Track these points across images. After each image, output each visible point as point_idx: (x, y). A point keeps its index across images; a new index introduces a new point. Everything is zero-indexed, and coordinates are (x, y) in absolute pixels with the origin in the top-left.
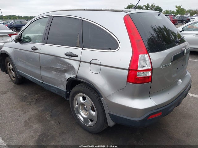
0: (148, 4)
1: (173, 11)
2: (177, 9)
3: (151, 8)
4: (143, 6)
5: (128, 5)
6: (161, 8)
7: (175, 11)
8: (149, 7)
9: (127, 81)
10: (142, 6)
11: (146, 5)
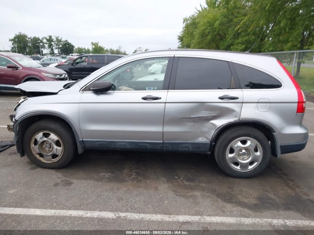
0: (50, 37)
1: (88, 50)
2: (94, 47)
3: (56, 43)
4: (43, 38)
5: (16, 35)
6: (72, 44)
7: (91, 49)
8: (52, 41)
9: (297, 112)
10: (41, 38)
11: (48, 38)
